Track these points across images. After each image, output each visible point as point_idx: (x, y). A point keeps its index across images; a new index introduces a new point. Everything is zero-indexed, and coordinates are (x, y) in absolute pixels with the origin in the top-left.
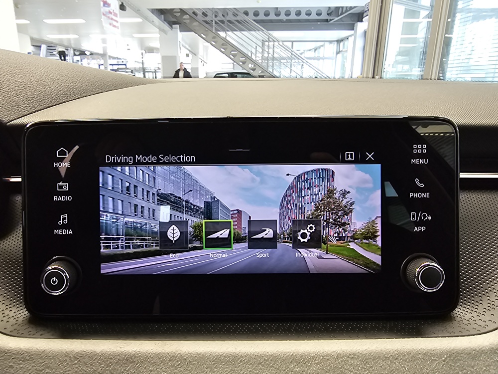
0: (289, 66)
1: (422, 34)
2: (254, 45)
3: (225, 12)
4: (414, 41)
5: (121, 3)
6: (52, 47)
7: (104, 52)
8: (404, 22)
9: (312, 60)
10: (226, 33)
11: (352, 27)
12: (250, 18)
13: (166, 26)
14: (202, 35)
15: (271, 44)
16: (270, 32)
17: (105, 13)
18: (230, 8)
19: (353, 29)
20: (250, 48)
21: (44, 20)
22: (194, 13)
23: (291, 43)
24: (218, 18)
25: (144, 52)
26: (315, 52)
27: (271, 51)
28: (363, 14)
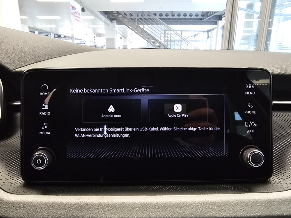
0: (180, 45)
1: (255, 27)
2: (160, 33)
3: (143, 13)
4: (251, 31)
5: (82, 8)
6: (41, 32)
7: (72, 35)
8: (245, 21)
9: (193, 42)
10: (143, 26)
11: (216, 23)
12: (157, 17)
13: (108, 21)
14: (130, 27)
15: (169, 32)
16: (169, 25)
17: (72, 13)
18: (146, 12)
19: (216, 25)
20: (157, 35)
21: (37, 17)
22: (125, 14)
23: (181, 32)
24: (139, 17)
25: (95, 36)
26: (195, 37)
27: (169, 36)
28: (222, 16)
